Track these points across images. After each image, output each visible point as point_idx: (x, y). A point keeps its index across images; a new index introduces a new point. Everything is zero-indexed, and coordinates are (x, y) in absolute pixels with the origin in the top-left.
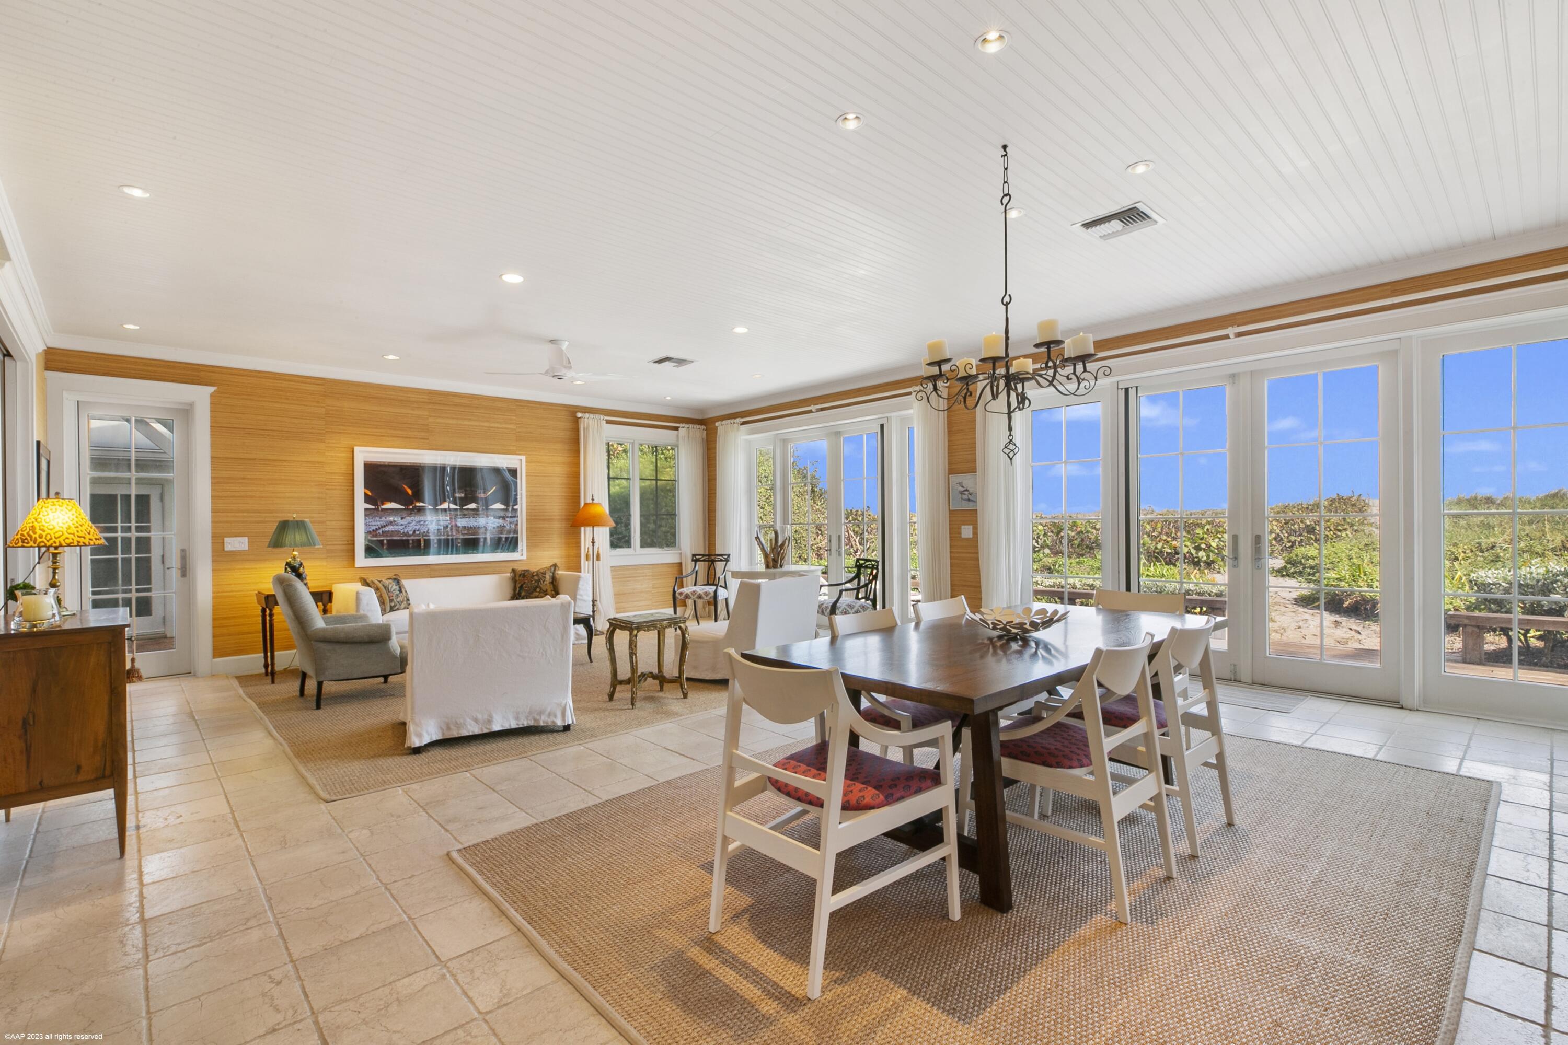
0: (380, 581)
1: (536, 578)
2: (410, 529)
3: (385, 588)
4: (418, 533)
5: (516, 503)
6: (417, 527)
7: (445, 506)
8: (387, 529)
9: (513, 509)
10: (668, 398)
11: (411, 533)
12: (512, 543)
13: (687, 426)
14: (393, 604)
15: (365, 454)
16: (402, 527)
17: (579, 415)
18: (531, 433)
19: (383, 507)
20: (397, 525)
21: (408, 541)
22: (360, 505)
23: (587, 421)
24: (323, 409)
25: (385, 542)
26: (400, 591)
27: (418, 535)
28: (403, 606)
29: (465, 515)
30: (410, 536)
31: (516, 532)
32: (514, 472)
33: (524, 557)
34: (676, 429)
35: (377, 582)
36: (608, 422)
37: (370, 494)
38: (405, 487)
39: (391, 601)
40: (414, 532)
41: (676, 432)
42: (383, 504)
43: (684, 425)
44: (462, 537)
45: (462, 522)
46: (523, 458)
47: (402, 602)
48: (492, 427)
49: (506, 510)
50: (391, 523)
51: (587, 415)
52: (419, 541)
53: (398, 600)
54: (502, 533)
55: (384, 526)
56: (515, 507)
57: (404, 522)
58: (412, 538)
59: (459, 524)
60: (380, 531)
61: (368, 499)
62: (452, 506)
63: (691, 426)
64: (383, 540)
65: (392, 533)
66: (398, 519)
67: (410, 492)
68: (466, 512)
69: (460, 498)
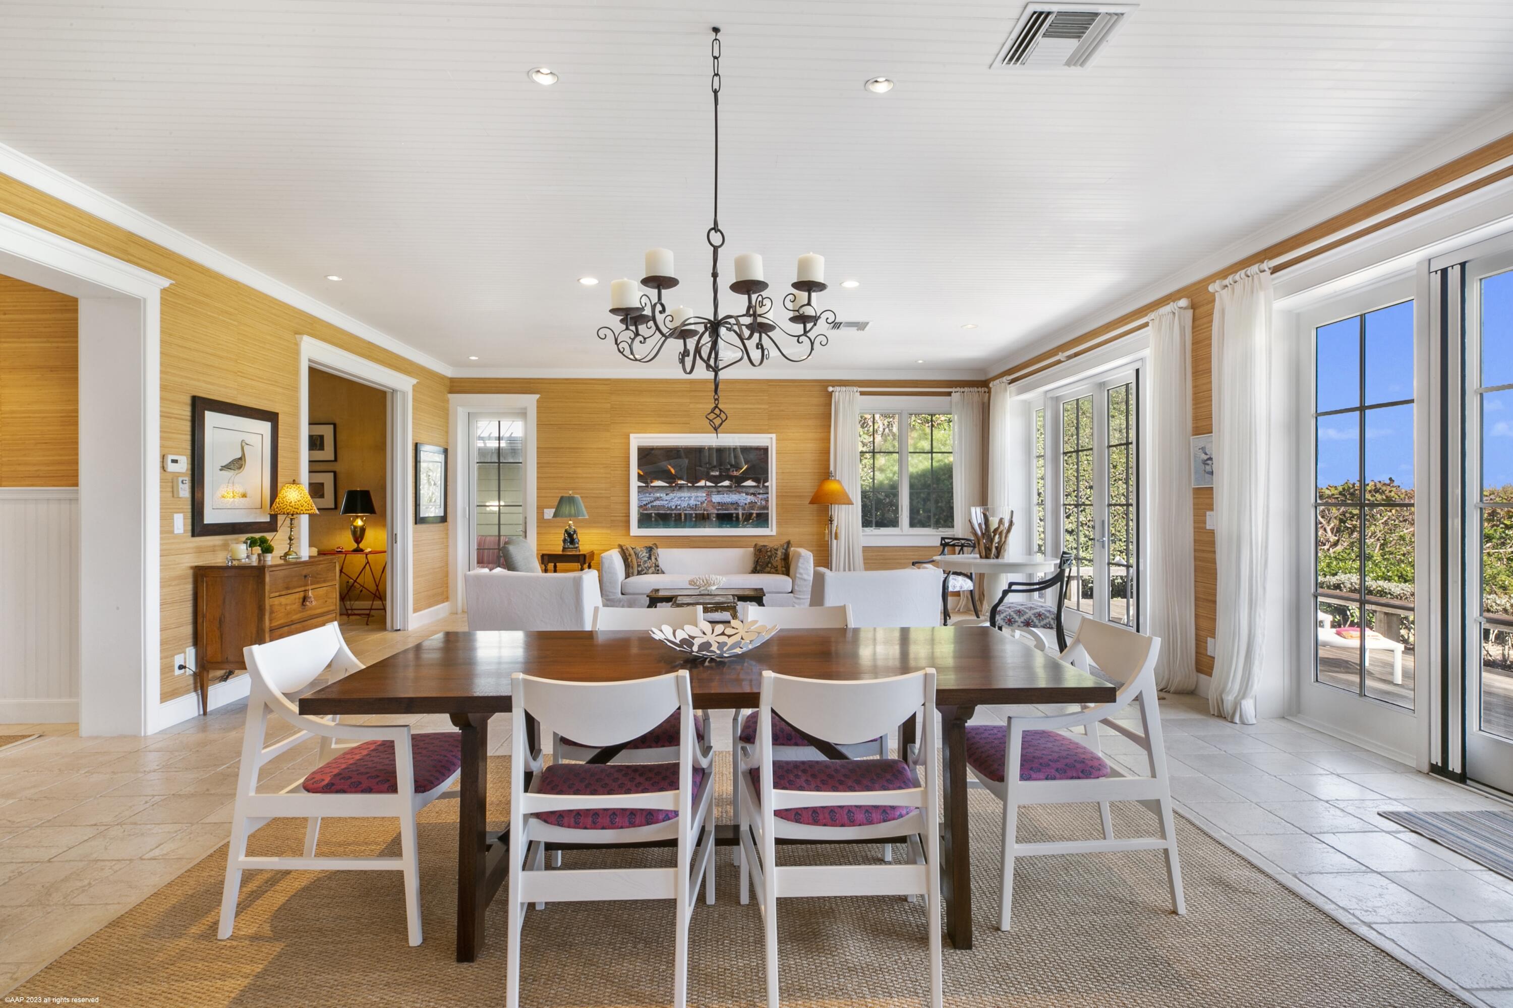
0: (633, 549)
1: (769, 554)
2: (672, 505)
3: (636, 554)
4: (679, 507)
5: (766, 480)
6: (679, 503)
7: (702, 483)
8: (655, 504)
9: (764, 486)
10: (920, 362)
11: (674, 507)
12: (762, 519)
13: (962, 390)
14: (640, 569)
15: (638, 440)
16: (666, 502)
17: (830, 389)
18: (783, 411)
19: (652, 485)
20: (662, 500)
21: (671, 514)
22: (635, 483)
23: (840, 395)
24: (609, 405)
25: (653, 515)
26: (650, 558)
27: (679, 510)
28: (650, 571)
29: (719, 492)
30: (673, 510)
31: (766, 508)
32: (765, 451)
33: (774, 533)
34: (949, 394)
35: (630, 549)
36: (862, 393)
37: (642, 474)
38: (669, 467)
39: (639, 566)
40: (676, 506)
41: (948, 398)
42: (652, 482)
43: (958, 389)
44: (716, 512)
45: (716, 498)
46: (774, 436)
47: (650, 568)
48: (747, 409)
49: (758, 487)
50: (657, 499)
51: (838, 389)
52: (680, 514)
53: (646, 565)
54: (753, 510)
55: (653, 502)
56: (766, 484)
57: (668, 498)
58: (674, 512)
59: (714, 500)
60: (650, 506)
61: (640, 478)
62: (709, 484)
63: (966, 389)
64: (651, 514)
65: (658, 507)
66: (663, 495)
67: (673, 471)
68: (720, 489)
69: (715, 476)
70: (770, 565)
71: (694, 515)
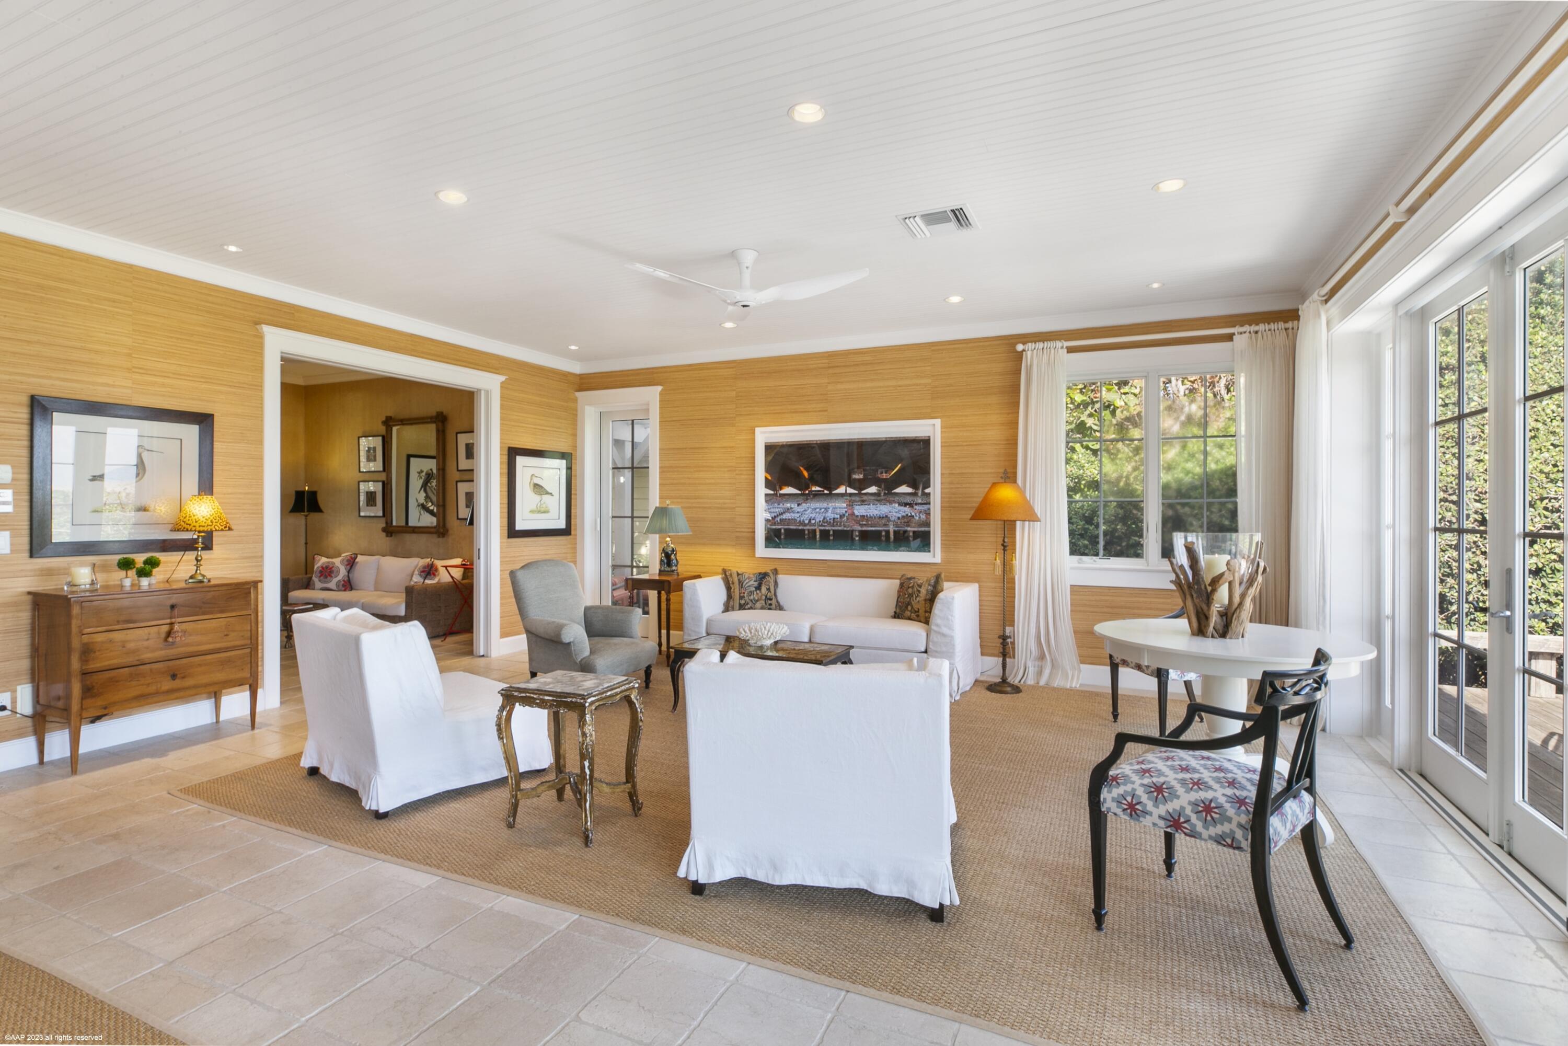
0: (738, 574)
2: (805, 518)
3: (740, 581)
4: (813, 522)
5: (927, 485)
6: (813, 515)
7: (841, 490)
8: (784, 517)
9: (924, 494)
10: (1156, 286)
11: (807, 522)
13: (1254, 328)
14: (743, 602)
15: (765, 435)
16: (798, 515)
17: (1020, 347)
18: (951, 385)
19: (782, 492)
20: (793, 512)
21: (804, 530)
22: (761, 491)
23: (1036, 354)
24: (734, 392)
25: (783, 531)
26: (759, 588)
27: (814, 525)
28: (758, 605)
29: (863, 501)
30: (805, 525)
31: (927, 524)
32: (925, 443)
33: (938, 559)
34: (1230, 338)
35: (735, 575)
36: (1071, 350)
37: (770, 478)
38: (802, 468)
39: (741, 598)
40: (810, 520)
41: (1229, 344)
42: (781, 489)
43: (1246, 328)
44: (859, 528)
45: (860, 510)
46: (938, 422)
47: (757, 601)
48: (900, 386)
49: (915, 494)
50: (788, 510)
51: (1030, 346)
52: (815, 531)
53: (752, 597)
54: (908, 526)
55: (782, 514)
56: (927, 491)
57: (800, 509)
58: (808, 527)
59: (856, 513)
60: (778, 519)
61: (768, 484)
62: (850, 490)
63: (1261, 327)
64: (780, 530)
65: (789, 521)
66: (794, 506)
67: (806, 474)
68: (865, 498)
69: (859, 480)
70: (909, 608)
71: (831, 533)
